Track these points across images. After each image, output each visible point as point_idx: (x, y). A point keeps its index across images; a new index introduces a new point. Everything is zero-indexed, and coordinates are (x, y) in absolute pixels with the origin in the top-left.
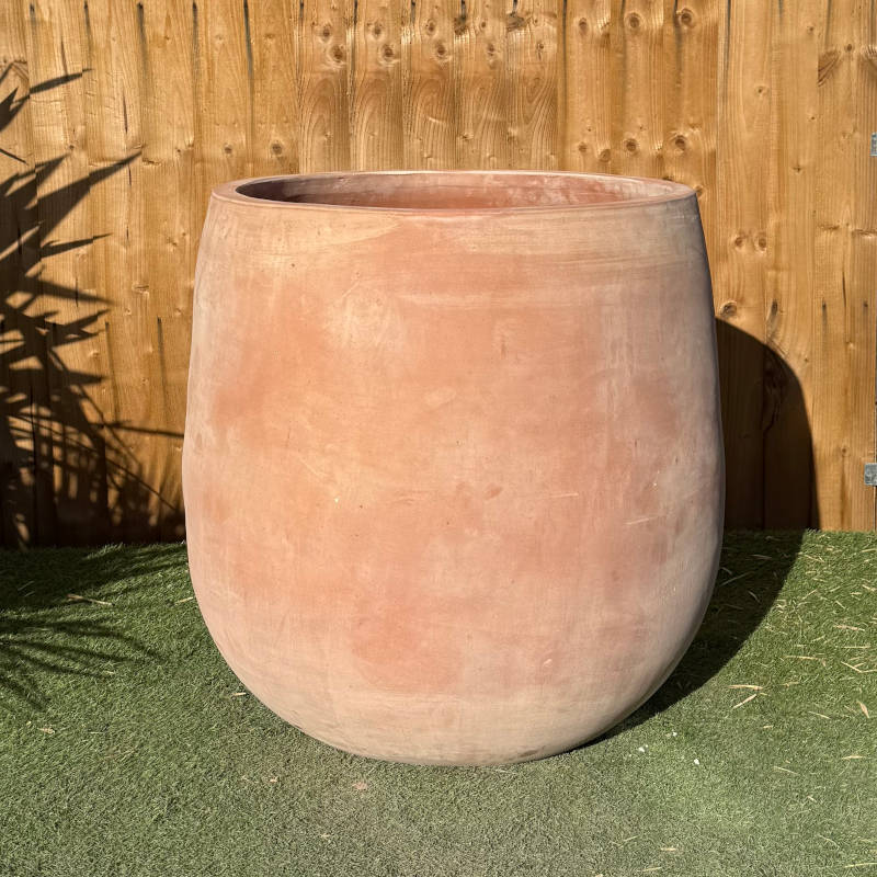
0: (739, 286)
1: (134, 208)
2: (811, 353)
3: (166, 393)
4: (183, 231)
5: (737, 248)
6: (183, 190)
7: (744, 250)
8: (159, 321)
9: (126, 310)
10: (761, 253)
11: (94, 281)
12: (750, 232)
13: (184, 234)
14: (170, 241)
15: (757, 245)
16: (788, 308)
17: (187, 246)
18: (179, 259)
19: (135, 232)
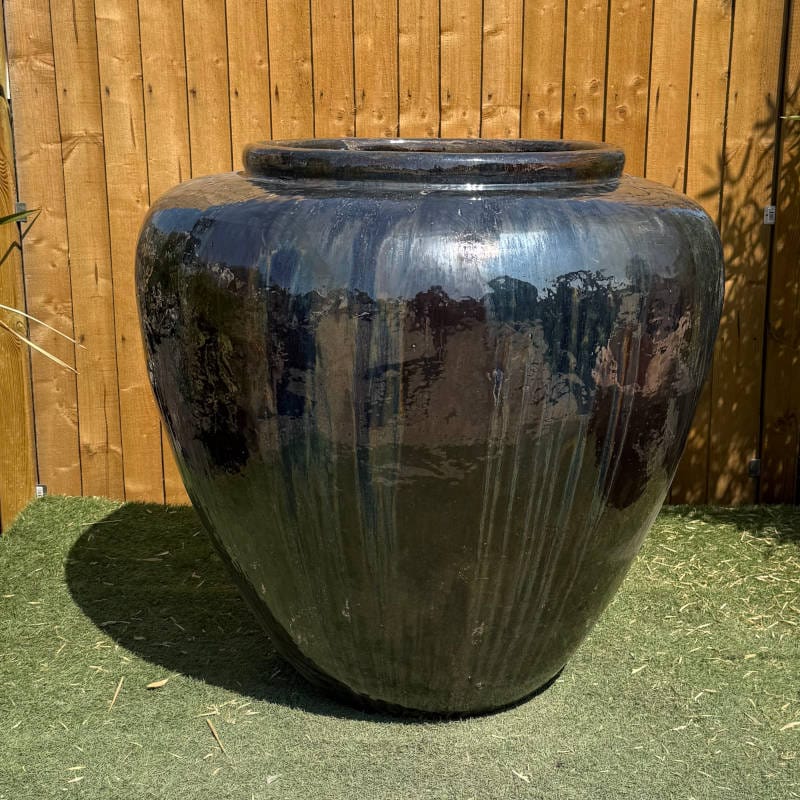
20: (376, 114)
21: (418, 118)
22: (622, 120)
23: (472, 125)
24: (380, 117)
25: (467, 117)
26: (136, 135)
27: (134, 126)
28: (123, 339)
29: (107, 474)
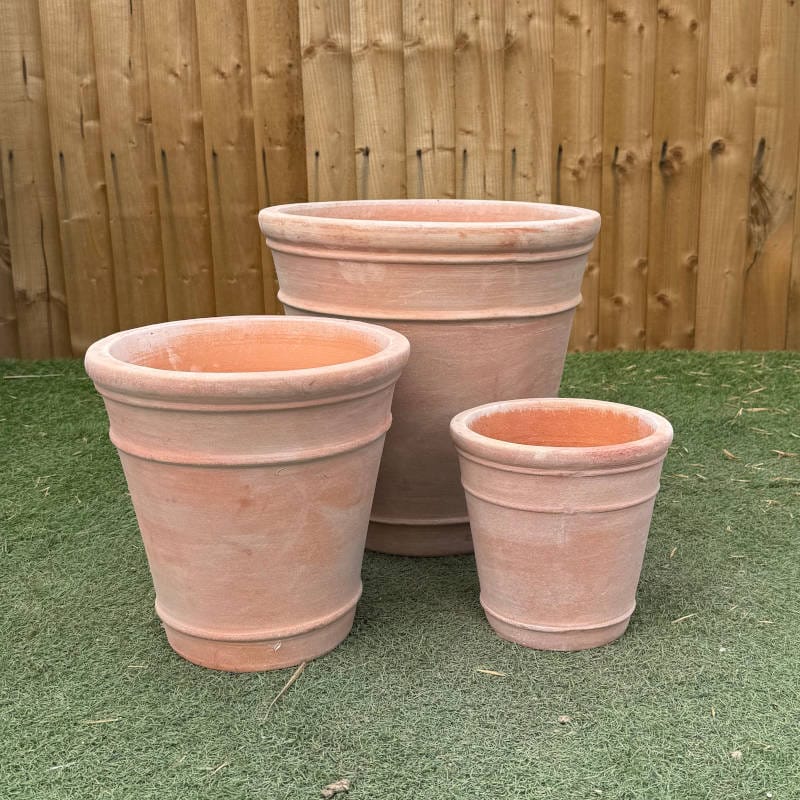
0: (728, 122)
1: (135, 38)
2: (795, 191)
3: (172, 227)
4: (184, 61)
5: (728, 84)
6: (182, 19)
7: (736, 87)
8: (163, 153)
9: (131, 142)
10: (753, 89)
11: (98, 112)
12: (742, 68)
13: (186, 66)
14: (173, 72)
15: (748, 80)
16: (775, 146)
17: (189, 79)
18: (181, 91)
19: (137, 62)
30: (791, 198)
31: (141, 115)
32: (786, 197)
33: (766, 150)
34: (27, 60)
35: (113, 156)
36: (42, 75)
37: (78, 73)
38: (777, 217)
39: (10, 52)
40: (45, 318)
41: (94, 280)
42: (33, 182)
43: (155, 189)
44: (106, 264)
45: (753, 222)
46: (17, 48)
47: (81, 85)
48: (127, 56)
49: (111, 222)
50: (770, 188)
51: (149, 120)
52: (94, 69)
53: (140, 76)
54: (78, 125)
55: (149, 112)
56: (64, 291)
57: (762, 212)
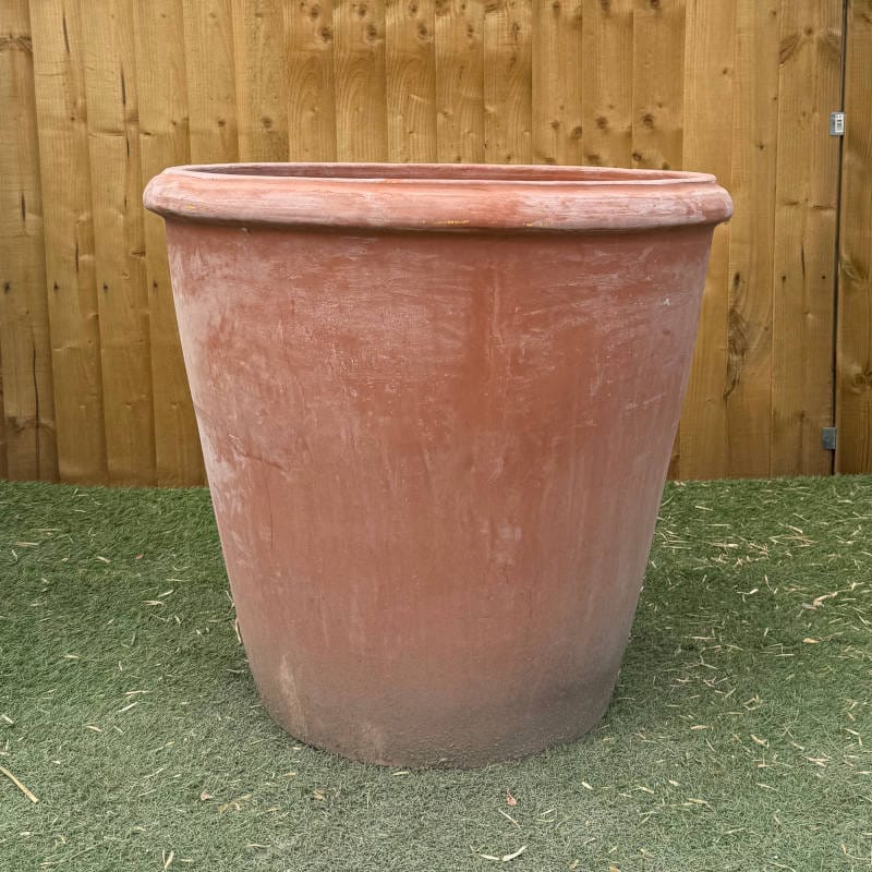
1: (132, 177)
2: (771, 322)
8: (155, 284)
9: (124, 274)
11: (93, 247)
16: (749, 280)
19: (132, 200)
20: (357, 8)
21: (407, 13)
22: (653, 11)
23: (472, 21)
24: (362, 13)
25: (468, 11)
26: (69, 39)
27: (68, 27)
28: (56, 287)
29: (38, 454)
30: (766, 329)
31: (133, 249)
32: (762, 329)
33: (741, 284)
34: (26, 199)
35: (106, 288)
36: (40, 212)
37: (75, 211)
38: (754, 346)
39: (10, 191)
40: (34, 443)
41: (83, 407)
42: (28, 313)
43: (146, 319)
44: (94, 390)
45: (730, 351)
46: (17, 187)
47: (78, 222)
48: (123, 195)
49: (102, 351)
50: (747, 320)
51: (143, 253)
52: (91, 207)
53: (134, 213)
54: (73, 258)
55: (143, 246)
56: (53, 417)
57: (739, 343)
